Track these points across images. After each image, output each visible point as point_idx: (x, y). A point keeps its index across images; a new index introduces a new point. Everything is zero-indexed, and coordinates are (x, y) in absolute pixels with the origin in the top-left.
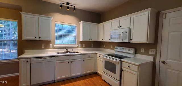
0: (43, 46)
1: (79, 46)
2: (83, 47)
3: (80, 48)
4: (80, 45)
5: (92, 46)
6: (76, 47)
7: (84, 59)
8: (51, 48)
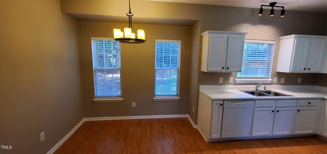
0: (221, 80)
1: (274, 82)
2: (281, 82)
3: (275, 84)
4: (276, 79)
5: (298, 82)
6: (270, 82)
7: (299, 108)
8: (231, 84)
